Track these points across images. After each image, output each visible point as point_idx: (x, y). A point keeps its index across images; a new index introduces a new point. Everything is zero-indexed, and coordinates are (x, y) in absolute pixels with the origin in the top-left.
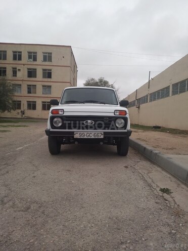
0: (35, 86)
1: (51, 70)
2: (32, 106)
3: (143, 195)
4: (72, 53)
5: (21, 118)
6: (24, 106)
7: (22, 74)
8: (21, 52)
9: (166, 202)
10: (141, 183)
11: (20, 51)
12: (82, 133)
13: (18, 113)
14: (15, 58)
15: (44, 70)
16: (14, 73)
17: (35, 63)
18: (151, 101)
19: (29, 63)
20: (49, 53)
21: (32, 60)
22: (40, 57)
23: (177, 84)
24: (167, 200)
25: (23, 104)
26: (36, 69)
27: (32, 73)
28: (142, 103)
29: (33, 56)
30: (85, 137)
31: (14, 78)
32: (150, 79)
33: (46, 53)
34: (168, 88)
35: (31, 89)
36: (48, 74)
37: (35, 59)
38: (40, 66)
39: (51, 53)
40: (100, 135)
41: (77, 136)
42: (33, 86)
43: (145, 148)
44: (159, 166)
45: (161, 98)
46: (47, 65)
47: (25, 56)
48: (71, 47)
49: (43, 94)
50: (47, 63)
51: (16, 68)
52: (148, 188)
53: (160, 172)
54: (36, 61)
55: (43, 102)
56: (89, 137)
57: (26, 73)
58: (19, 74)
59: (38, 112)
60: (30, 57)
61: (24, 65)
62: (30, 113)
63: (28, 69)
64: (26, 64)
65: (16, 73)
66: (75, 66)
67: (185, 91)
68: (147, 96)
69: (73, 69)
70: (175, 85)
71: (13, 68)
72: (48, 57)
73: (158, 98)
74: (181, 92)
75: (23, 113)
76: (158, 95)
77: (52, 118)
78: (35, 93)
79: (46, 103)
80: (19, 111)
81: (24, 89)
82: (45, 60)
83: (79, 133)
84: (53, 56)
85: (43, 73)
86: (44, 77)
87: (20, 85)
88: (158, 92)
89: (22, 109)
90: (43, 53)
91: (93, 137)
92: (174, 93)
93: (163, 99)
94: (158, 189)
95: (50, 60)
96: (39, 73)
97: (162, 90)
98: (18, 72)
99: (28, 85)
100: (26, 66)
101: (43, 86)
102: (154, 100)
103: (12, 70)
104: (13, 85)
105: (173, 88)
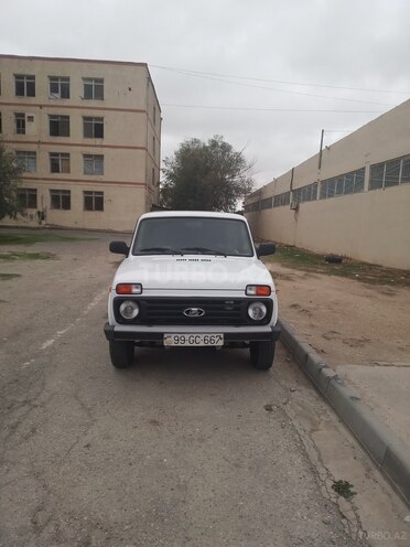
0: (68, 155)
1: (102, 119)
2: (62, 200)
3: (300, 500)
4: (149, 78)
5: (38, 229)
6: (44, 200)
7: (38, 128)
8: (33, 77)
9: (344, 521)
10: (298, 461)
11: (31, 73)
12: (180, 336)
13: (31, 217)
14: (20, 92)
15: (85, 118)
16: (18, 126)
17: (66, 102)
18: (323, 196)
19: (53, 102)
20: (97, 80)
21: (58, 95)
22: (77, 90)
23: (381, 165)
24: (344, 517)
25: (42, 197)
26: (68, 117)
27: (59, 126)
28: (304, 200)
29: (60, 87)
30: (187, 344)
31: (20, 137)
32: (324, 148)
33: (91, 79)
34: (361, 172)
35: (58, 163)
36: (95, 129)
37: (66, 94)
38: (76, 108)
39: (102, 81)
40: (216, 339)
41: (170, 341)
42: (63, 154)
43: (307, 356)
44: (334, 409)
45: (346, 193)
46: (93, 108)
47: (42, 85)
48: (146, 65)
49: (85, 173)
50: (93, 103)
51: (23, 115)
52: (310, 478)
53: (336, 428)
54: (68, 97)
55: (85, 192)
56: (194, 344)
57: (47, 127)
58: (30, 128)
59: (76, 216)
60: (54, 89)
61: (41, 107)
62: (57, 217)
63: (51, 116)
64: (45, 106)
65: (24, 127)
66: (157, 108)
67: (397, 184)
68: (315, 185)
69: (151, 117)
70: (377, 168)
71: (17, 115)
72: (94, 89)
73: (339, 193)
74: (388, 184)
75: (42, 216)
76: (340, 186)
77: (117, 303)
78: (69, 172)
79: (94, 195)
80: (33, 212)
81: (44, 162)
82: (88, 94)
83: (173, 336)
84: (106, 85)
85: (85, 124)
86: (87, 134)
87: (35, 153)
88: (340, 178)
89: (40, 208)
90: (84, 79)
91: (202, 344)
92: (375, 185)
93: (348, 196)
94: (330, 483)
95: (100, 95)
96: (76, 126)
97: (348, 176)
98: (26, 123)
99: (52, 154)
100: (46, 109)
101: (85, 156)
102: (330, 196)
103: (14, 118)
104: (18, 152)
105: (372, 174)
